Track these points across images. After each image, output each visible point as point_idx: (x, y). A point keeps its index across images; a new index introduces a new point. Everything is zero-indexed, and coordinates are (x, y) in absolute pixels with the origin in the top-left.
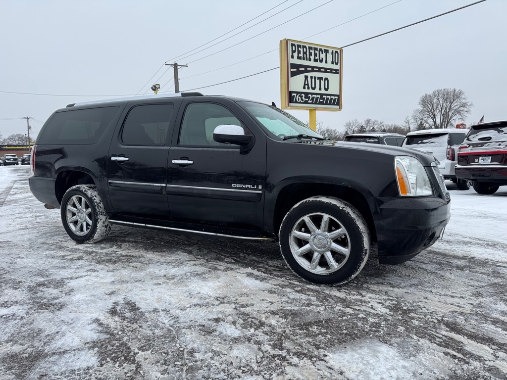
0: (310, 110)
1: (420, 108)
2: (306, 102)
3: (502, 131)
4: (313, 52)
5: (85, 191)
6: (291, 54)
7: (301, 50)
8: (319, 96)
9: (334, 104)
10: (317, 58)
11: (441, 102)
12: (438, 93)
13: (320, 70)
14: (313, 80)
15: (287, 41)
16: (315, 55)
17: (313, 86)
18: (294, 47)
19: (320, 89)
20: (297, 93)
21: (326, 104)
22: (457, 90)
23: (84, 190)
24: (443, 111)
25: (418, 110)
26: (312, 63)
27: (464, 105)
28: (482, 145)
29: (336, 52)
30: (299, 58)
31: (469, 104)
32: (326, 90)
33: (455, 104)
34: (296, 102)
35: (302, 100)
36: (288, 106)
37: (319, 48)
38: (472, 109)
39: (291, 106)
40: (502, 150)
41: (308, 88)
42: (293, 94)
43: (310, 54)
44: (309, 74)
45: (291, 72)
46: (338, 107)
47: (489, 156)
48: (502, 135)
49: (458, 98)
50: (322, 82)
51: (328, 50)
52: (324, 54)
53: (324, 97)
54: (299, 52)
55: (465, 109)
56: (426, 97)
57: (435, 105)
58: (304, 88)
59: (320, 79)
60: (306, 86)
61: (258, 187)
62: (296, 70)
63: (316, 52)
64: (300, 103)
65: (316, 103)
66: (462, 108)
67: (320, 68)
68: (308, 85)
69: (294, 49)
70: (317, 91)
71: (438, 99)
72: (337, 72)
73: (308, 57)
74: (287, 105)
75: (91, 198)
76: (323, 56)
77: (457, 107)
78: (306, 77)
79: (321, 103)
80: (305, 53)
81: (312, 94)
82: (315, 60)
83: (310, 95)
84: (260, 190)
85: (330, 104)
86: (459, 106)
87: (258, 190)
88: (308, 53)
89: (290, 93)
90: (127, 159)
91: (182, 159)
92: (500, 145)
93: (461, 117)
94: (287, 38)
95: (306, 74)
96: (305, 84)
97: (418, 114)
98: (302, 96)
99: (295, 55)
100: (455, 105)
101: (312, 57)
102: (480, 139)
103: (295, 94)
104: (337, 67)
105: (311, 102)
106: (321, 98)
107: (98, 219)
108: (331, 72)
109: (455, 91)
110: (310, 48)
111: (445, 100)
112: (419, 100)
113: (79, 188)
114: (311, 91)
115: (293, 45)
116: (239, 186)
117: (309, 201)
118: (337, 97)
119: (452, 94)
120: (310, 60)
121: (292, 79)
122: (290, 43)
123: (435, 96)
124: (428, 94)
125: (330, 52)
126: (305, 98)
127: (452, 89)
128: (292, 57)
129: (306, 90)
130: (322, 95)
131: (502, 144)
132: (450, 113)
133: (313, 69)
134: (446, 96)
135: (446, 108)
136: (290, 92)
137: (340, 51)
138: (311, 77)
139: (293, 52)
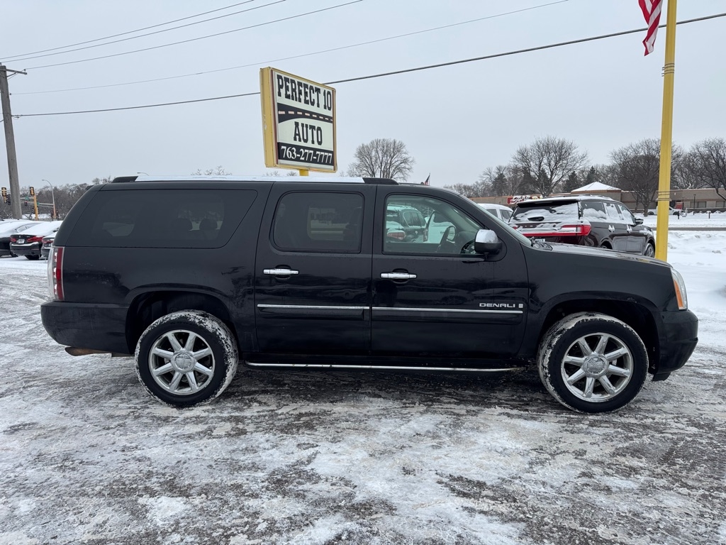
0: (301, 170)
1: (357, 161)
2: (298, 159)
3: (555, 211)
4: (302, 89)
5: (201, 322)
6: (277, 91)
7: (289, 85)
8: (312, 152)
9: (328, 164)
10: (308, 98)
11: (380, 155)
12: (377, 144)
13: (312, 115)
14: (305, 128)
15: (272, 70)
16: (306, 93)
17: (305, 138)
18: (280, 80)
19: (313, 142)
20: (288, 145)
21: (320, 163)
22: (397, 142)
23: (197, 321)
24: (383, 167)
25: (354, 164)
26: (302, 106)
27: (405, 161)
28: (535, 226)
29: (329, 93)
30: (288, 97)
31: (410, 160)
32: (320, 143)
33: (396, 159)
34: (286, 158)
35: (293, 155)
36: (277, 163)
37: (309, 84)
38: (414, 166)
39: (280, 164)
40: (558, 232)
41: (300, 140)
42: (283, 147)
43: (300, 93)
44: (300, 121)
45: (279, 115)
46: (332, 167)
47: (542, 238)
48: (554, 215)
49: (399, 151)
50: (315, 132)
51: (319, 89)
52: (316, 93)
53: (317, 153)
54: (287, 89)
55: (407, 166)
56: (363, 147)
57: (374, 159)
58: (295, 139)
59: (312, 127)
60: (297, 137)
61: (517, 306)
62: (285, 113)
63: (307, 90)
64: (291, 159)
65: (309, 161)
66: (403, 165)
67: (312, 113)
68: (299, 135)
69: (281, 84)
70: (309, 144)
71: (377, 152)
72: (330, 120)
73: (298, 96)
74: (275, 162)
75: (215, 333)
76: (314, 96)
77: (397, 163)
78: (297, 124)
79: (314, 161)
80: (294, 90)
81: (305, 148)
82: (306, 102)
83: (302, 150)
84: (521, 309)
85: (324, 163)
86: (399, 162)
87: (518, 310)
88: (297, 91)
89: (279, 145)
90: (296, 272)
91: (396, 271)
92: (554, 226)
93: (402, 176)
94: (272, 66)
95: (297, 120)
96: (296, 135)
97: (355, 170)
98: (293, 151)
99: (283, 91)
100: (396, 161)
101: (302, 97)
102: (530, 219)
103: (285, 148)
104: (329, 113)
105: (303, 159)
106: (315, 155)
107: (228, 365)
108: (324, 120)
109: (395, 142)
110: (300, 84)
111: (385, 153)
112: (355, 151)
113: (185, 318)
114: (302, 144)
115: (279, 77)
116: (489, 305)
117: (587, 320)
118: (331, 155)
119: (392, 146)
120: (300, 101)
121: (280, 125)
122: (276, 74)
123: (373, 148)
124: (365, 144)
125: (322, 92)
126: (297, 153)
127: (392, 140)
128: (280, 95)
129: (297, 143)
130: (315, 150)
131: (557, 225)
132: (391, 171)
133: (304, 114)
134: (385, 148)
135: (386, 164)
136: (279, 143)
137: (333, 91)
138: (303, 125)
139: (280, 87)
